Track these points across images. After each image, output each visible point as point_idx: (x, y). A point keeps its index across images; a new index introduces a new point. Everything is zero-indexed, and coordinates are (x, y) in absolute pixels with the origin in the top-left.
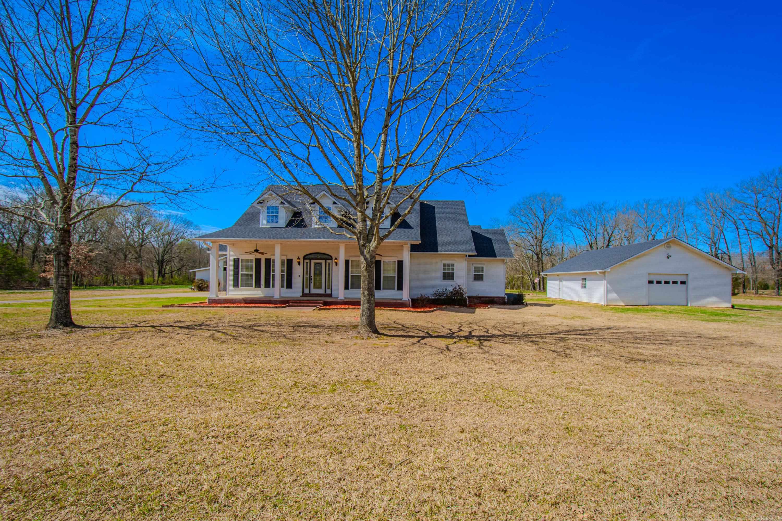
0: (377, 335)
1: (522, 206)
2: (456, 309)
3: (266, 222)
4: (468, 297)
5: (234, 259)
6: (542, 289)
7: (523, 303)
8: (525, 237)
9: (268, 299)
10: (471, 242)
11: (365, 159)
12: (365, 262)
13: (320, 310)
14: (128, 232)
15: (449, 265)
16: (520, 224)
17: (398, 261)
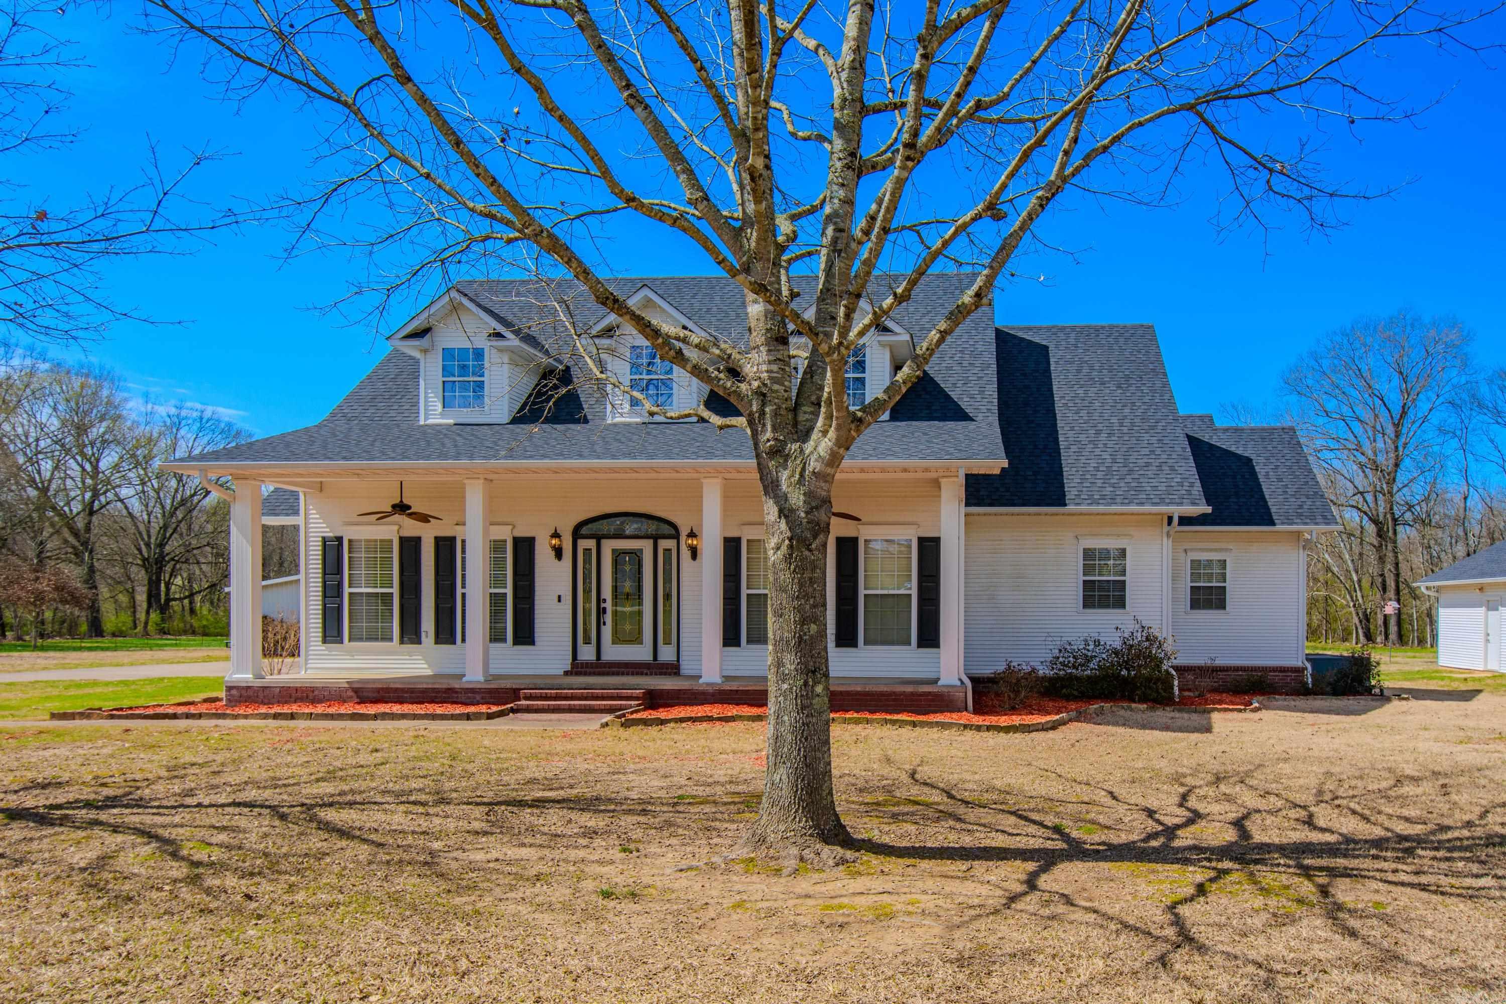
0: (839, 851)
1: (1325, 363)
2: (1139, 716)
3: (439, 407)
4: (1176, 668)
5: (325, 540)
6: (1393, 636)
7: (1368, 691)
8: (1337, 464)
9: (443, 684)
10: (1188, 468)
11: (778, 54)
12: (783, 525)
13: (626, 725)
14: (47, 466)
15: (1105, 554)
16: (1321, 421)
17: (922, 541)
